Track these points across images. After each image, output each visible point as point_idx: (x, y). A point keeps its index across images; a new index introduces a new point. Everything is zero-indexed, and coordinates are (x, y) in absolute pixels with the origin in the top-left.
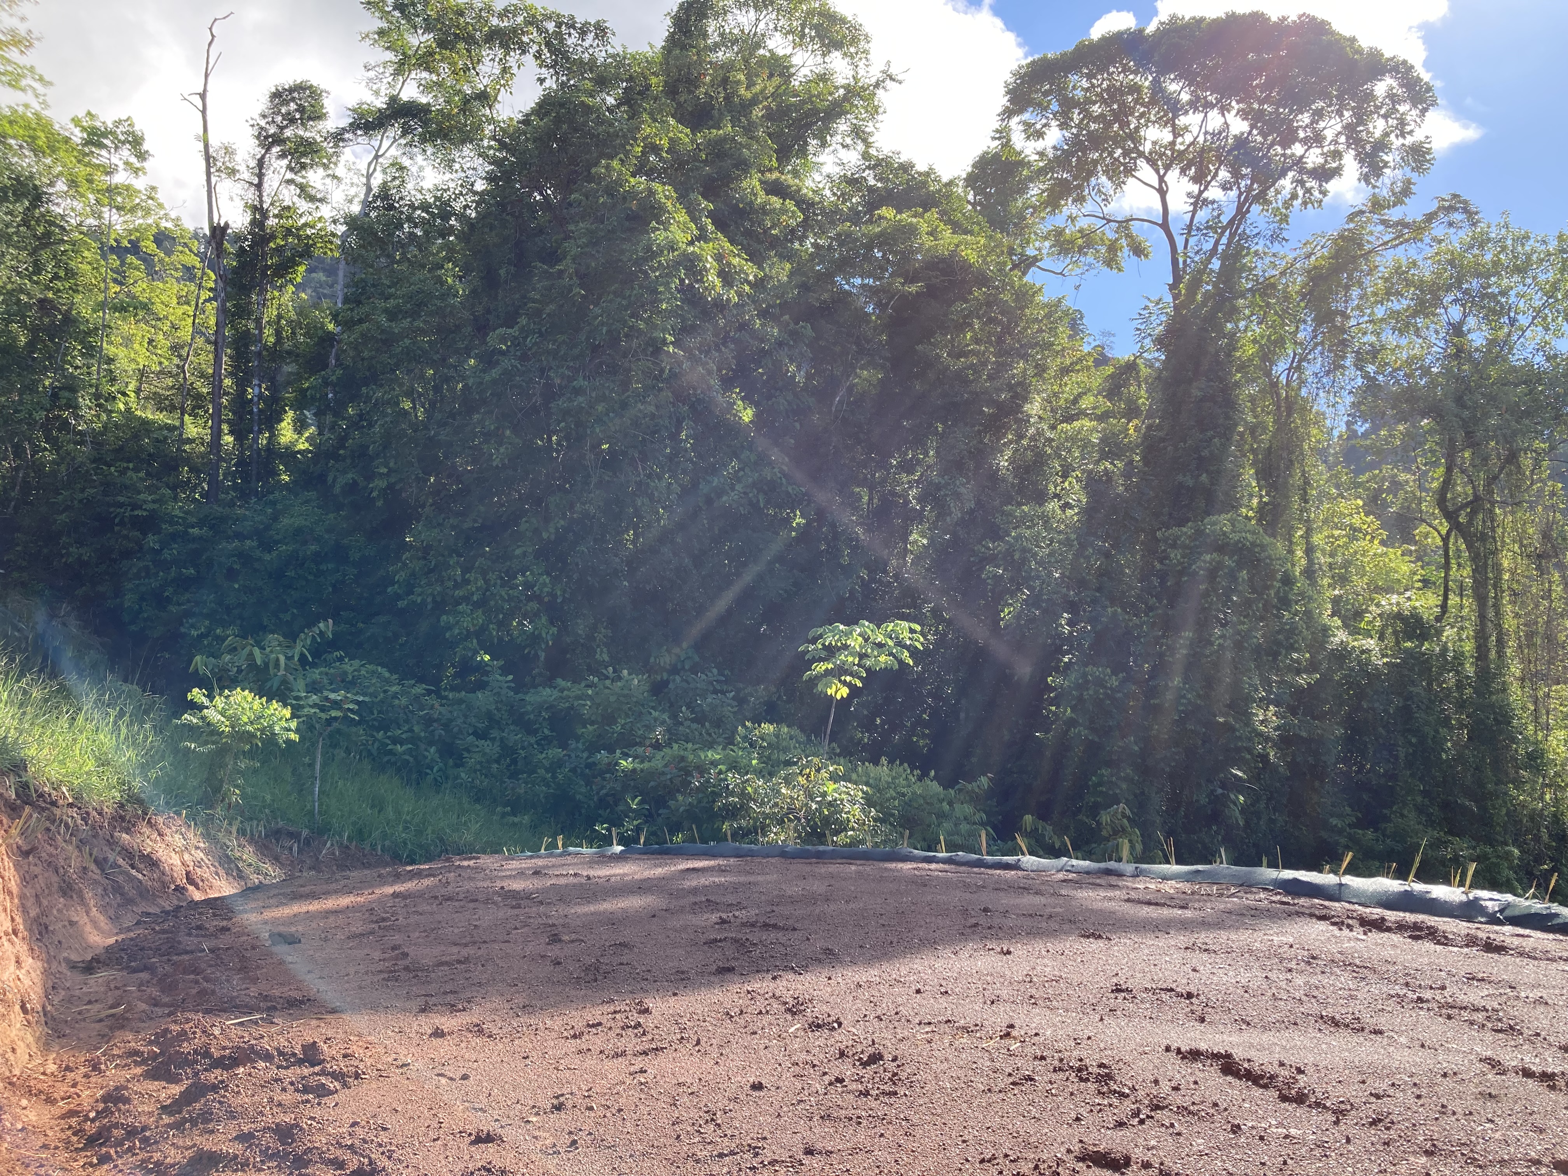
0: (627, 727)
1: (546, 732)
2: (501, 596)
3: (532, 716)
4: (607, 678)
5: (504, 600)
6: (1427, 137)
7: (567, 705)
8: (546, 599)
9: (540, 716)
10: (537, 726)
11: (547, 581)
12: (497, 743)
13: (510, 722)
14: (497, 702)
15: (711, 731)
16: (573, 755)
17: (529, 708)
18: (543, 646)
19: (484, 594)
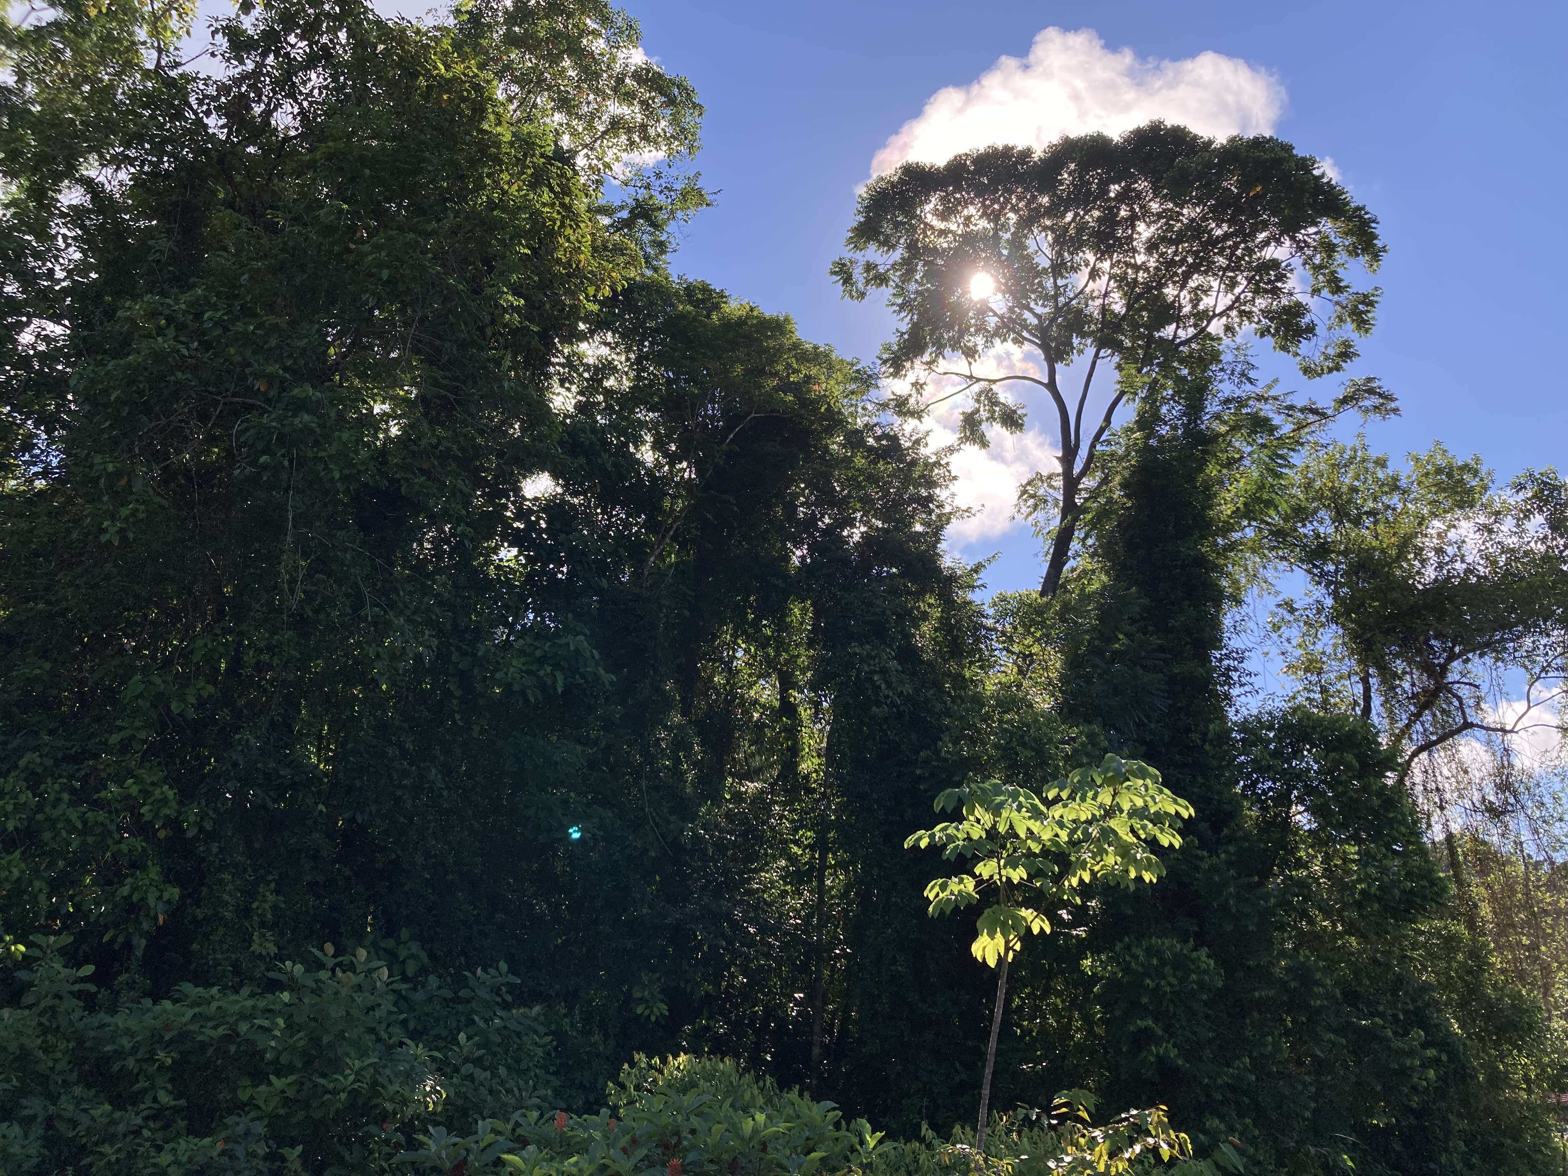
0: (368, 1074)
1: (164, 1098)
2: (69, 821)
3: (131, 1063)
4: (321, 966)
5: (72, 829)
6: (1376, 289)
7: (221, 1031)
8: (162, 834)
9: (151, 1060)
10: (142, 1084)
11: (171, 794)
12: (37, 1130)
13: (74, 1077)
14: (45, 1031)
15: (510, 1084)
16: (240, 1151)
17: (126, 1043)
18: (145, 926)
19: (30, 819)
